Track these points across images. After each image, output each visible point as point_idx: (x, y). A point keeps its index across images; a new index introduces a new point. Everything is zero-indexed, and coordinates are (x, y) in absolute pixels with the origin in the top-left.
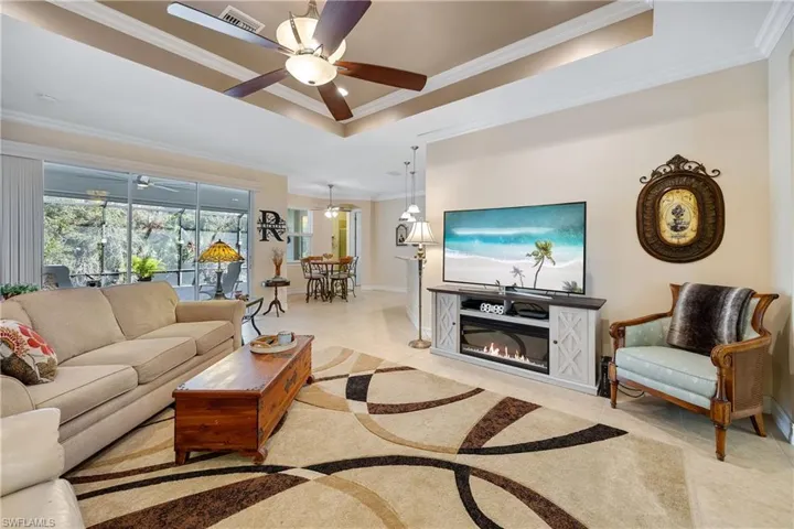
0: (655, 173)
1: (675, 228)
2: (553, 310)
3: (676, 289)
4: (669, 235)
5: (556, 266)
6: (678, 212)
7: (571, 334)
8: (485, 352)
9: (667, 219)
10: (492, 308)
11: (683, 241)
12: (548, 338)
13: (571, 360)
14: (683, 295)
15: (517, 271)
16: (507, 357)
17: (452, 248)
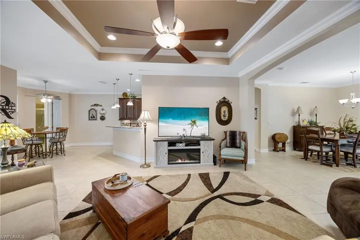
0: (220, 101)
1: (224, 116)
2: (202, 142)
3: (226, 133)
4: (223, 118)
5: (199, 128)
6: (224, 112)
7: (207, 149)
8: (177, 162)
9: (222, 114)
10: (180, 145)
11: (226, 120)
12: (200, 152)
13: (206, 157)
14: (228, 134)
15: (184, 130)
16: (183, 162)
17: (161, 121)
